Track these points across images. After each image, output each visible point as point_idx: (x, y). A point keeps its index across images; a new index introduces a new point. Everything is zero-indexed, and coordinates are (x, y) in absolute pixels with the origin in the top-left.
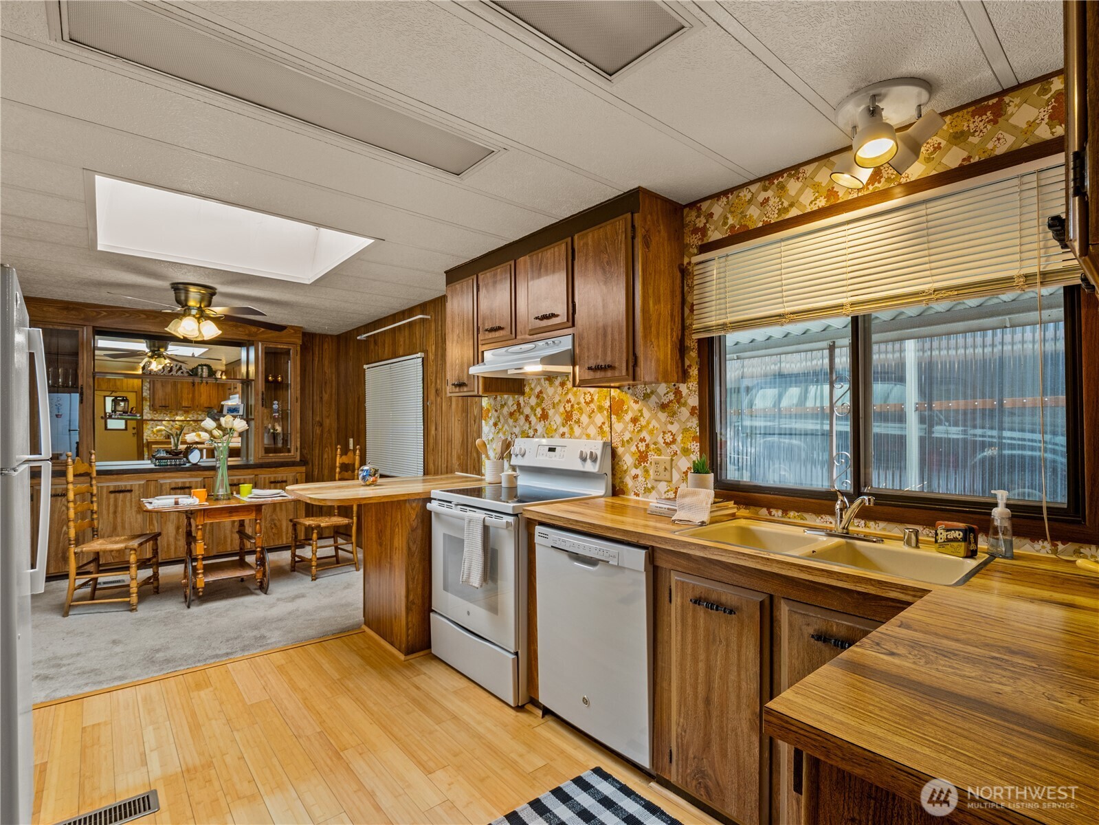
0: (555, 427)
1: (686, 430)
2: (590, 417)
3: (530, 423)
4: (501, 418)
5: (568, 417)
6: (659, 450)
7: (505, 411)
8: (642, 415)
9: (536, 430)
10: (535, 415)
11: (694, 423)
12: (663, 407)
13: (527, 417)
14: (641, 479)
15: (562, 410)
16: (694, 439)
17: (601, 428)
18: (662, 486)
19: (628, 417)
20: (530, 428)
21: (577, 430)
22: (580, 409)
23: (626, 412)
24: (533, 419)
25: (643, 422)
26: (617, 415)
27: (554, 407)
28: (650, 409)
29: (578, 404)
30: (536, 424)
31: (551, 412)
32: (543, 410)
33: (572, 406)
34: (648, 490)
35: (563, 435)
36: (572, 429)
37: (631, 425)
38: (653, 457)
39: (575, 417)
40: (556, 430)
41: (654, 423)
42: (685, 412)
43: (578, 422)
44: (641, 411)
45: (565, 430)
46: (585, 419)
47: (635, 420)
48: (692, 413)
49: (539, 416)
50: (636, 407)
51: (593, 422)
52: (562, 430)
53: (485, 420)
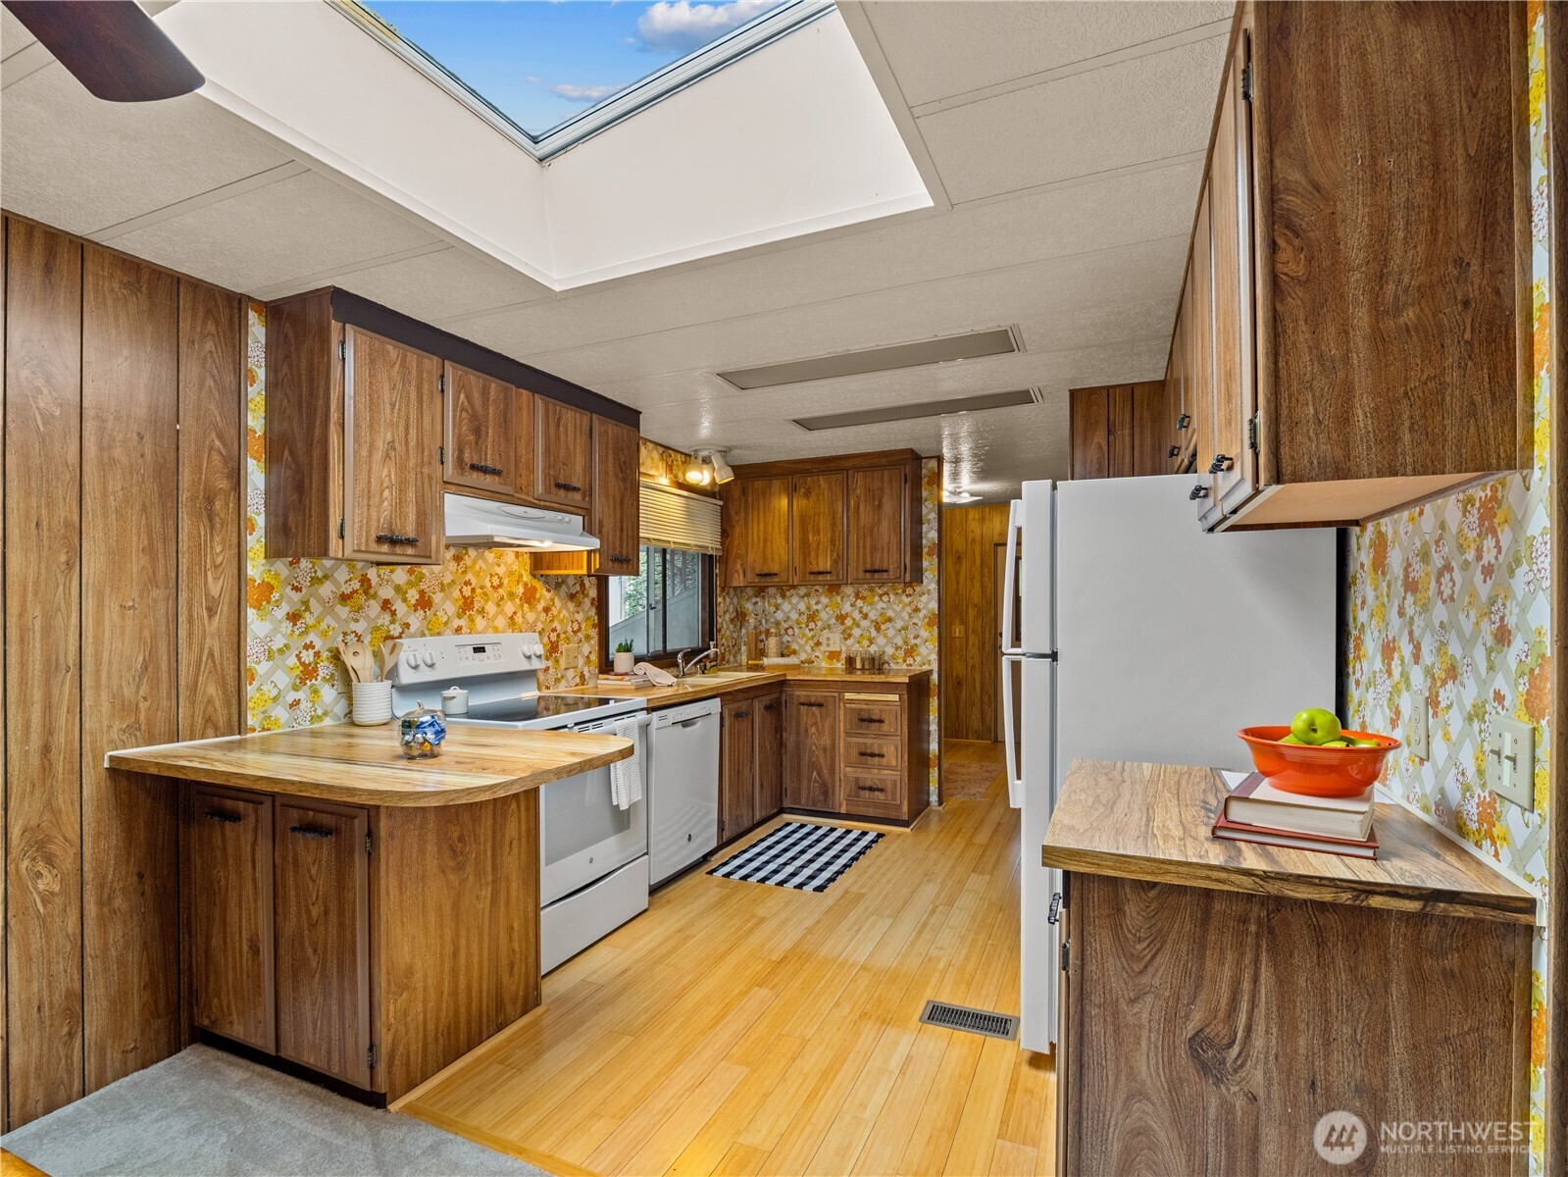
0: (445, 619)
1: (588, 619)
2: (498, 605)
3: (393, 613)
4: (313, 603)
5: (467, 604)
6: (568, 638)
7: (326, 590)
8: (553, 604)
9: (407, 625)
10: (405, 600)
11: (593, 612)
12: (572, 597)
13: (386, 605)
14: (552, 670)
15: (456, 594)
16: (594, 626)
17: (512, 618)
18: (570, 673)
19: (540, 607)
20: (393, 622)
21: (480, 623)
22: (485, 594)
23: (539, 601)
24: (400, 607)
25: (554, 611)
26: (529, 603)
27: (442, 590)
28: (560, 598)
29: (482, 587)
30: (407, 614)
31: (437, 598)
32: (422, 593)
33: (473, 590)
34: (557, 681)
35: (458, 630)
36: (472, 621)
37: (543, 615)
38: (563, 647)
39: (476, 606)
40: (446, 623)
41: (564, 612)
42: (587, 602)
43: (482, 612)
44: (552, 600)
45: (462, 622)
46: (491, 608)
47: (547, 610)
48: (592, 604)
49: (413, 602)
50: (548, 595)
51: (502, 612)
52: (456, 623)
53: (258, 608)
